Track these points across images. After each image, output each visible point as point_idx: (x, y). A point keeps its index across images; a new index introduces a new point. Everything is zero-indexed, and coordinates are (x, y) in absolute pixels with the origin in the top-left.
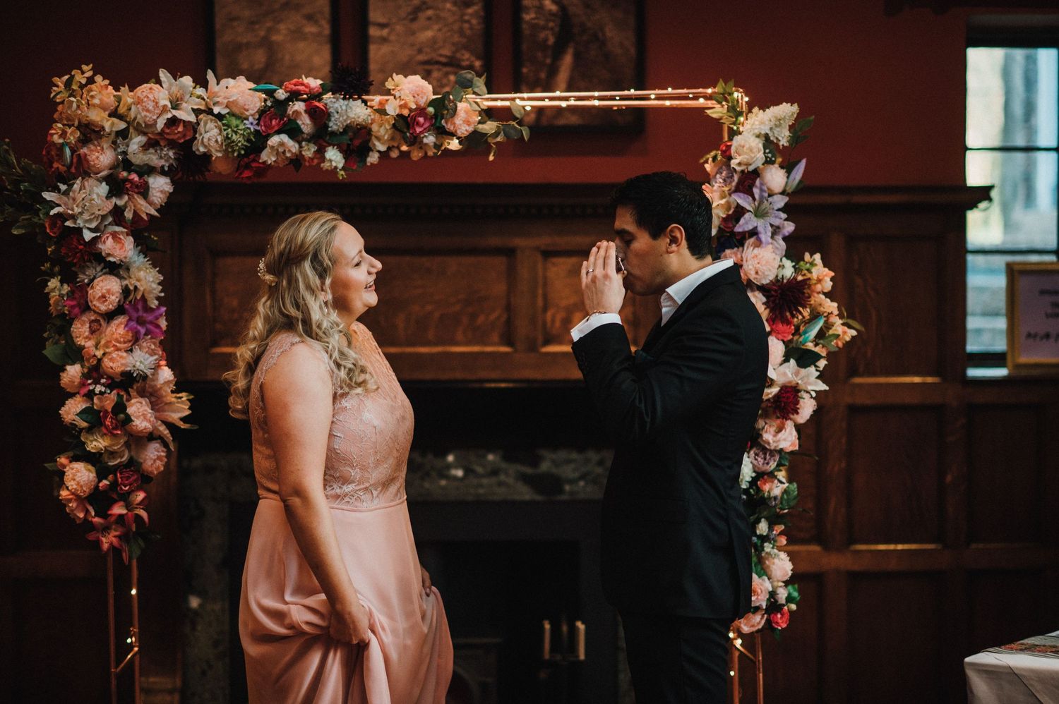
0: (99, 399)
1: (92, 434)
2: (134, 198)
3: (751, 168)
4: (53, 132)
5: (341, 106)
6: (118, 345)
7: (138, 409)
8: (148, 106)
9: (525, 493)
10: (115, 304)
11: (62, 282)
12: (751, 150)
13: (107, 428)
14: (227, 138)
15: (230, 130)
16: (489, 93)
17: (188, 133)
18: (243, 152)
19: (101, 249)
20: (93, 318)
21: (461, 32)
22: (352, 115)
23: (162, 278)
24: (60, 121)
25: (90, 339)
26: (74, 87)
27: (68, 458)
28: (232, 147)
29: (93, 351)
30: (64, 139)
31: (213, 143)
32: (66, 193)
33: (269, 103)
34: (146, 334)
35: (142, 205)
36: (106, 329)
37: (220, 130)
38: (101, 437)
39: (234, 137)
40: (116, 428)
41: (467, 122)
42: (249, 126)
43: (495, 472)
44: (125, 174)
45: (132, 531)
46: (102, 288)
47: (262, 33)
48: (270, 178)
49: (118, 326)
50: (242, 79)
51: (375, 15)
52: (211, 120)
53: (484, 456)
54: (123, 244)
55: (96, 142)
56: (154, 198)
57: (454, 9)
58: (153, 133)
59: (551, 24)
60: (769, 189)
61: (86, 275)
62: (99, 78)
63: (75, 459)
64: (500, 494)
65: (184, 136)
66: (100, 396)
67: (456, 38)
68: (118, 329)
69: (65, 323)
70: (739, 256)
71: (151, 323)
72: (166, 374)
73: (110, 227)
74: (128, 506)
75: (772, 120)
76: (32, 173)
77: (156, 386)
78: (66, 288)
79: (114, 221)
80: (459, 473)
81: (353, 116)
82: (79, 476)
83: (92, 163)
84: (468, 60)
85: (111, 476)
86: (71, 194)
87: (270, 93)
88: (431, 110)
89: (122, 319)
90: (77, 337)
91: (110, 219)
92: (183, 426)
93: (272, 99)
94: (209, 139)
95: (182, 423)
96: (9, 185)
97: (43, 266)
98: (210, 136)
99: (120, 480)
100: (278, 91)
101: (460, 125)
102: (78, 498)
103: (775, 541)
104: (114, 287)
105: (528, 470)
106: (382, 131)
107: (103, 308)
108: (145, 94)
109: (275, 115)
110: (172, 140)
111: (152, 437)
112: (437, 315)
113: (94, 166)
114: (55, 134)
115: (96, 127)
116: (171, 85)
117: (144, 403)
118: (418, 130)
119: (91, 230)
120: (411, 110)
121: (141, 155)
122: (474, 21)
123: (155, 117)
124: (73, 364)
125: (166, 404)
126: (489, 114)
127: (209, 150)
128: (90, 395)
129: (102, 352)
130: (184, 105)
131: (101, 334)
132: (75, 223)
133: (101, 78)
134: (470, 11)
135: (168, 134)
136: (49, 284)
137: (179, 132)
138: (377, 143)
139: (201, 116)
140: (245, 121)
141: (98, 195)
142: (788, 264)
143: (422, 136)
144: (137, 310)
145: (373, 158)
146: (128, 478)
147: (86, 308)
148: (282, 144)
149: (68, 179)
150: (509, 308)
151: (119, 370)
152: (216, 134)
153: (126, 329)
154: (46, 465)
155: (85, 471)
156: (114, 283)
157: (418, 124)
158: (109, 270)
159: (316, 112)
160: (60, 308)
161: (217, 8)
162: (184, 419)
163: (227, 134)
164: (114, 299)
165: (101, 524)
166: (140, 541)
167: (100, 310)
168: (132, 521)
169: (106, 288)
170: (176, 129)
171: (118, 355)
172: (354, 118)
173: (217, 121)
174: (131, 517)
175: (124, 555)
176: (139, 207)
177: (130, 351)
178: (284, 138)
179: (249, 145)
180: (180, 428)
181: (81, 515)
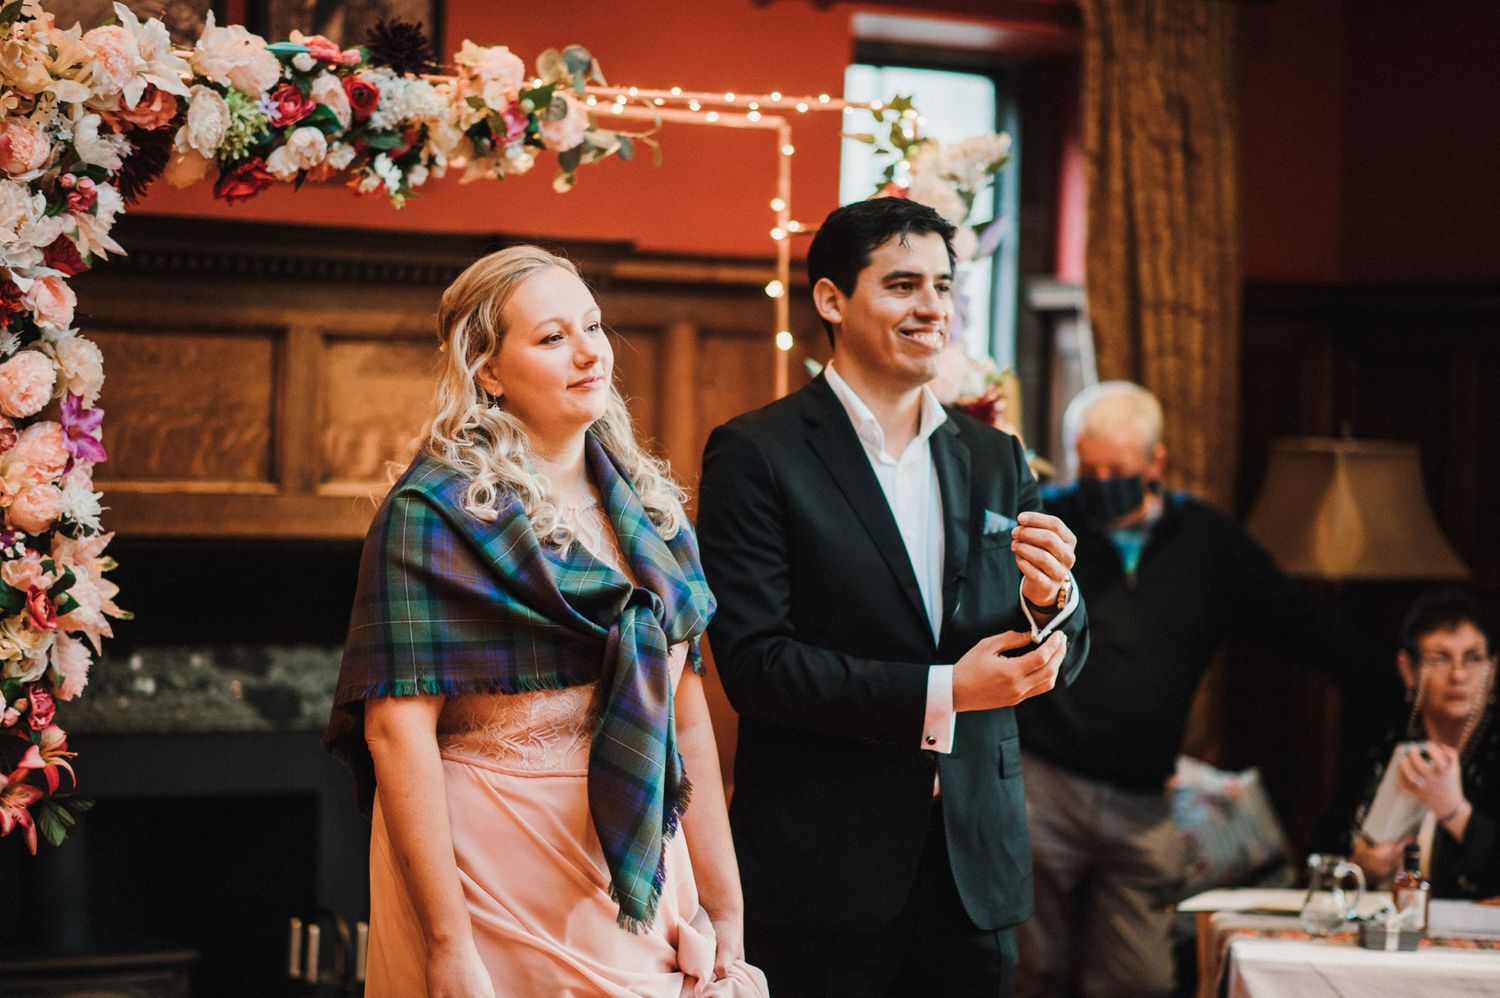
0: (12, 566)
2: (81, 219)
5: (395, 87)
6: (43, 473)
8: (115, 64)
9: (246, 718)
10: (43, 403)
13: (33, 614)
14: (231, 128)
15: (235, 115)
17: (167, 115)
18: (246, 154)
19: (32, 307)
22: (413, 104)
28: (232, 144)
31: (209, 136)
33: (287, 76)
34: (79, 456)
35: (95, 233)
36: (21, 444)
37: (223, 114)
38: (19, 632)
39: (241, 128)
40: (48, 619)
42: (265, 111)
43: (202, 684)
44: (71, 178)
46: (27, 374)
49: (43, 439)
52: (211, 96)
53: (187, 661)
54: (61, 299)
55: (23, 121)
58: (112, 111)
64: (209, 718)
65: (157, 120)
66: (15, 562)
68: (43, 444)
71: (85, 436)
73: (39, 268)
74: (43, 752)
75: (972, 155)
79: (48, 259)
80: (148, 686)
81: (422, 105)
83: (18, 156)
85: (24, 700)
87: (286, 59)
88: (527, 105)
89: (49, 429)
91: (40, 256)
92: (119, 613)
93: (290, 69)
94: (206, 129)
95: (116, 609)
98: (207, 122)
99: (34, 707)
100: (299, 55)
101: (570, 132)
104: (44, 374)
105: (253, 681)
106: (451, 132)
107: (27, 409)
108: (108, 41)
109: (295, 94)
110: (136, 124)
112: (163, 432)
113: (18, 161)
115: (28, 92)
116: (136, 31)
118: (504, 136)
119: (22, 274)
121: (98, 148)
123: (124, 86)
127: (201, 146)
129: (17, 486)
130: (161, 66)
131: (12, 454)
133: (46, 13)
135: (136, 114)
137: (153, 112)
138: (438, 153)
139: (193, 89)
140: (257, 103)
141: (35, 212)
143: (508, 145)
144: (71, 414)
146: (42, 704)
148: (310, 144)
150: (274, 422)
151: (43, 517)
152: (218, 121)
153: (57, 446)
156: (45, 367)
158: (22, 343)
159: (361, 94)
162: (116, 602)
163: (232, 121)
164: (43, 393)
165: (3, 785)
166: (62, 812)
167: (20, 411)
168: (54, 779)
169: (33, 374)
170: (149, 106)
171: (43, 491)
172: (423, 109)
173: (220, 97)
174: (51, 771)
175: (32, 837)
176: (93, 236)
177: (59, 484)
178: (314, 133)
179: (257, 142)
180: (113, 618)
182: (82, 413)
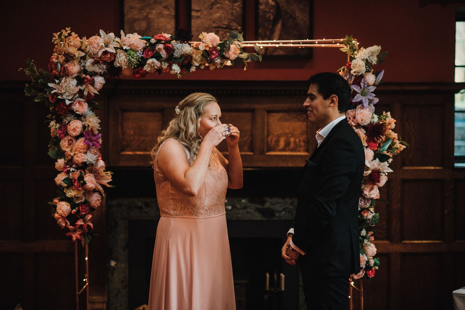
0: (72, 174)
1: (69, 189)
2: (88, 86)
3: (360, 74)
4: (53, 57)
5: (179, 46)
6: (80, 150)
7: (89, 178)
8: (95, 46)
9: (258, 217)
10: (79, 133)
11: (56, 123)
12: (360, 66)
13: (75, 186)
14: (129, 60)
15: (130, 56)
16: (244, 41)
17: (112, 58)
18: (136, 66)
19: (73, 108)
20: (69, 138)
21: (232, 14)
23: (100, 121)
24: (56, 52)
25: (68, 148)
26: (63, 37)
27: (58, 200)
28: (131, 64)
29: (70, 153)
30: (58, 60)
31: (123, 62)
32: (58, 84)
33: (148, 45)
36: (75, 143)
37: (126, 57)
38: (73, 190)
39: (132, 60)
40: (79, 187)
41: (235, 53)
42: (139, 55)
43: (245, 208)
44: (84, 75)
45: (86, 232)
46: (74, 125)
47: (145, 14)
48: (148, 78)
49: (80, 142)
50: (136, 34)
51: (194, 6)
52: (122, 52)
53: (241, 201)
54: (83, 106)
55: (72, 62)
56: (97, 86)
57: (229, 4)
58: (97, 58)
59: (272, 11)
60: (367, 83)
61: (67, 120)
62: (73, 34)
63: (61, 200)
64: (248, 217)
65: (110, 59)
66: (72, 173)
67: (230, 17)
68: (80, 143)
69: (57, 141)
70: (354, 113)
71: (95, 141)
72: (101, 163)
73: (78, 99)
74: (84, 221)
75: (369, 53)
76: (44, 75)
77: (96, 168)
78: (58, 126)
80: (230, 208)
81: (184, 50)
82: (63, 207)
84: (235, 26)
85: (77, 208)
86: (61, 84)
87: (148, 40)
88: (219, 48)
89: (82, 139)
90: (62, 147)
91: (78, 95)
92: (109, 186)
93: (149, 43)
94: (121, 61)
95: (108, 185)
96: (33, 80)
97: (48, 116)
98: (122, 59)
99: (81, 209)
100: (152, 39)
101: (232, 54)
102: (62, 217)
103: (369, 239)
105: (260, 207)
106: (197, 57)
107: (74, 134)
108: (93, 40)
109: (150, 50)
110: (105, 60)
111: (95, 191)
113: (71, 72)
114: (54, 58)
115: (72, 55)
116: (105, 37)
117: (92, 176)
118: (213, 57)
119: (69, 100)
120: (210, 48)
121: (91, 68)
122: (238, 9)
123: (98, 51)
124: (61, 158)
125: (101, 176)
126: (244, 50)
127: (121, 65)
128: (68, 172)
129: (73, 153)
130: (110, 45)
131: (73, 145)
132: (62, 97)
134: (236, 4)
135: (103, 58)
136: (51, 123)
137: (108, 57)
138: (195, 62)
139: (118, 50)
140: (137, 53)
141: (72, 85)
142: (376, 116)
143: (215, 59)
144: (89, 135)
145: (193, 69)
146: (84, 209)
147: (67, 134)
148: (153, 63)
149: (59, 78)
150: (252, 135)
151: (81, 161)
152: (124, 58)
153: (84, 143)
154: (49, 203)
155: (66, 206)
156: (79, 124)
157: (213, 54)
158: (77, 118)
159: (168, 48)
160: (55, 134)
161: (125, 3)
162: (109, 183)
163: (129, 58)
164: (79, 130)
165: (73, 229)
166: (89, 237)
167: (73, 135)
168: (85, 226)
171: (80, 155)
172: (185, 51)
173: (125, 52)
175: (83, 242)
176: (90, 90)
177: (86, 153)
178: (154, 60)
179: (139, 63)
180: (107, 187)
181: (64, 225)
182: (94, 135)
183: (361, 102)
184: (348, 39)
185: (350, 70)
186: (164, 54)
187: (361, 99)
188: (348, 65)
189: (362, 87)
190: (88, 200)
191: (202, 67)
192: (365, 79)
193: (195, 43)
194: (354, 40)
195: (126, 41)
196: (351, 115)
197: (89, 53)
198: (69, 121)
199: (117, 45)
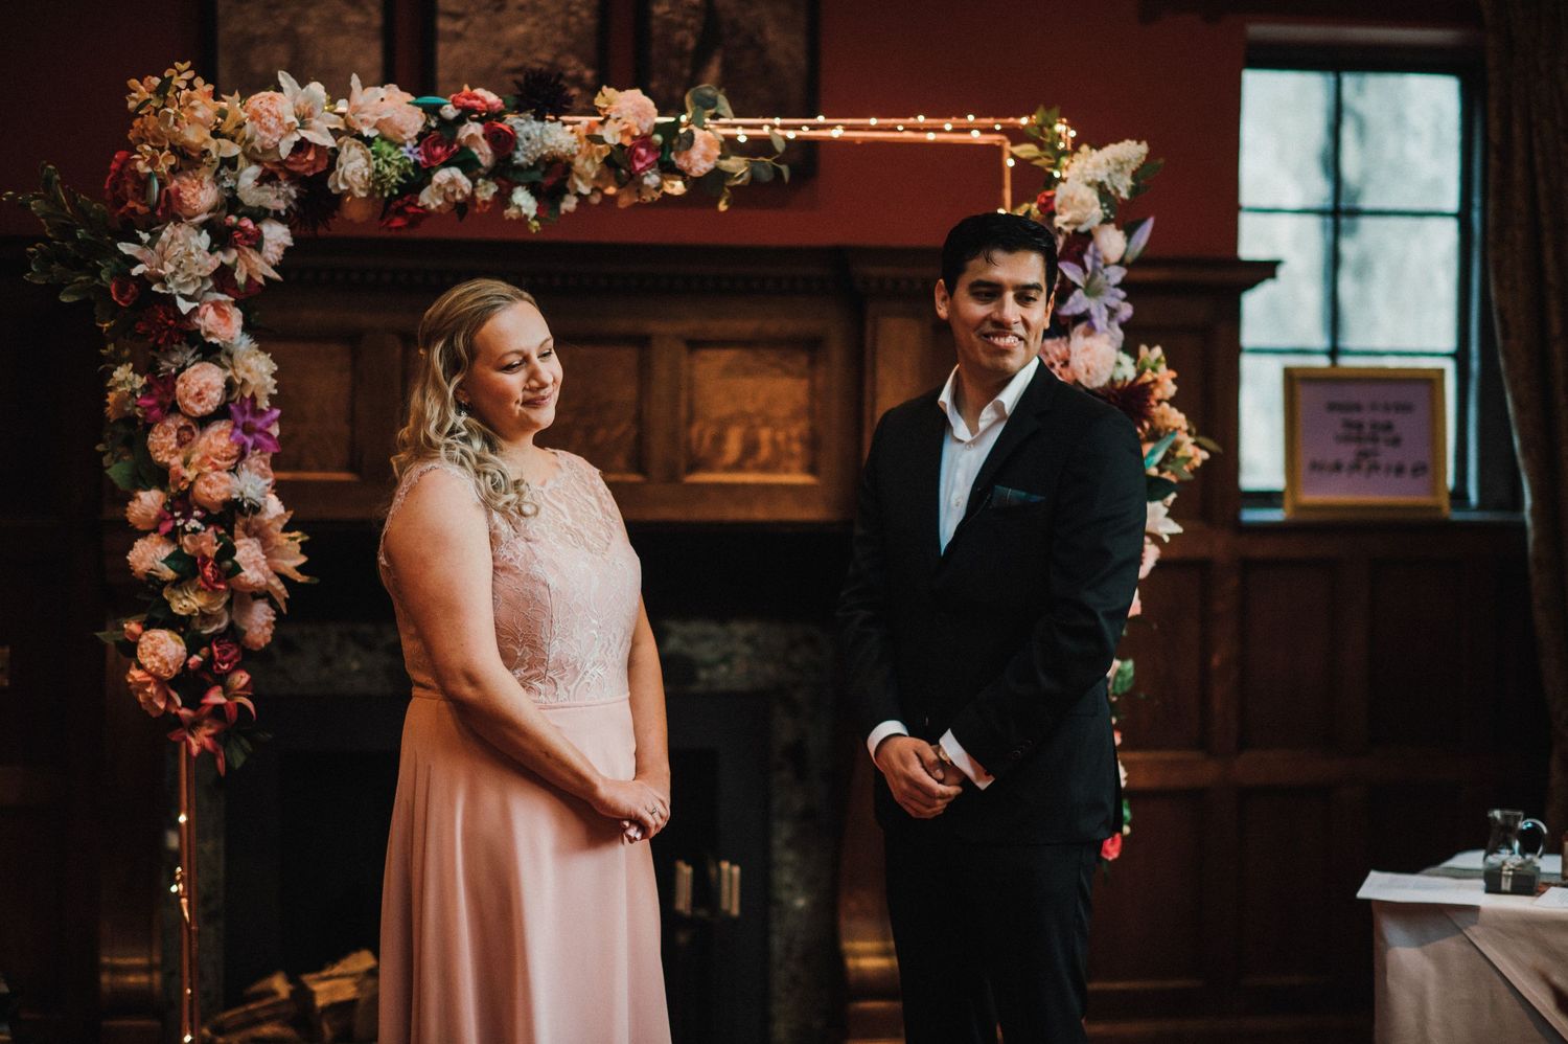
0: (191, 539)
1: (181, 589)
2: (244, 252)
3: (1082, 229)
4: (136, 156)
5: (533, 129)
6: (218, 462)
7: (248, 553)
8: (268, 124)
10: (216, 405)
11: (134, 372)
12: (1083, 203)
13: (205, 579)
14: (377, 171)
15: (381, 160)
16: (737, 115)
17: (320, 163)
18: (396, 192)
19: (199, 325)
20: (181, 424)
21: (566, 29)
22: (549, 142)
23: (276, 368)
24: (143, 141)
25: (177, 453)
26: (171, 93)
27: (139, 623)
28: (382, 185)
29: (182, 471)
30: (152, 168)
31: (357, 178)
32: (151, 244)
33: (433, 124)
34: (254, 448)
35: (256, 264)
36: (200, 437)
37: (368, 160)
38: (196, 592)
39: (387, 170)
40: (217, 581)
41: (706, 157)
42: (408, 155)
44: (234, 219)
45: (232, 726)
46: (198, 380)
47: (284, 22)
49: (218, 435)
50: (394, 88)
52: (357, 145)
54: (229, 319)
55: (192, 174)
56: (269, 252)
58: (270, 162)
59: (690, 21)
60: (1105, 259)
61: (173, 363)
62: (199, 82)
63: (148, 625)
65: (314, 167)
66: (193, 535)
67: (559, 37)
68: (218, 439)
69: (135, 432)
70: (1064, 348)
71: (261, 431)
72: (274, 507)
73: (209, 294)
74: (226, 692)
75: (1112, 162)
76: (92, 215)
77: (264, 521)
78: (140, 382)
79: (215, 285)
81: (553, 144)
82: (163, 649)
83: (186, 203)
85: (205, 649)
86: (158, 246)
87: (432, 110)
88: (658, 138)
89: (224, 426)
90: (157, 451)
91: (210, 284)
92: (300, 578)
93: (436, 118)
94: (354, 173)
95: (298, 574)
97: (105, 348)
98: (354, 167)
99: (217, 655)
100: (445, 106)
101: (698, 160)
102: (159, 680)
104: (216, 380)
106: (588, 165)
107: (199, 409)
108: (264, 105)
109: (439, 138)
110: (297, 172)
111: (261, 593)
113: (189, 207)
114: (140, 159)
115: (195, 151)
116: (295, 95)
117: (255, 545)
118: (639, 166)
119: (188, 298)
120: (634, 137)
121: (255, 194)
123: (276, 140)
124: (147, 489)
125: (277, 547)
126: (730, 146)
127: (351, 188)
128: (173, 536)
129: (194, 473)
130: (315, 123)
131: (191, 447)
132: (165, 288)
133: (202, 82)
135: (292, 163)
136: (116, 374)
137: (308, 161)
138: (579, 183)
139: (341, 140)
140: (402, 149)
141: (198, 249)
142: (1127, 360)
143: (643, 174)
144: (244, 413)
145: (569, 204)
146: (225, 652)
147: (174, 408)
148: (453, 181)
149: (153, 224)
150: (639, 419)
151: (218, 498)
152: (363, 166)
153: (232, 440)
154: (98, 634)
155: (171, 642)
156: (215, 375)
157: (641, 159)
158: (203, 356)
159: (499, 137)
160: (128, 409)
162: (300, 569)
163: (378, 165)
164: (215, 397)
165: (190, 718)
166: (244, 741)
167: (194, 412)
168: (233, 714)
169: (203, 381)
170: (305, 157)
171: (218, 477)
172: (554, 147)
173: (365, 146)
174: (232, 708)
175: (220, 763)
176: (253, 266)
177: (234, 471)
178: (456, 172)
179: (404, 182)
180: (296, 582)
181: (162, 705)
182: (259, 413)
183: (1085, 317)
184: (1045, 120)
185: (1052, 214)
186: (484, 153)
187: (1087, 306)
188: (1043, 200)
189: (1089, 267)
190: (237, 623)
191: (596, 200)
192: (1095, 244)
193: (585, 120)
194: (1062, 123)
195: (364, 109)
196: (1056, 356)
197: (252, 144)
198: (181, 365)
199: (337, 122)
